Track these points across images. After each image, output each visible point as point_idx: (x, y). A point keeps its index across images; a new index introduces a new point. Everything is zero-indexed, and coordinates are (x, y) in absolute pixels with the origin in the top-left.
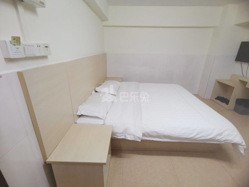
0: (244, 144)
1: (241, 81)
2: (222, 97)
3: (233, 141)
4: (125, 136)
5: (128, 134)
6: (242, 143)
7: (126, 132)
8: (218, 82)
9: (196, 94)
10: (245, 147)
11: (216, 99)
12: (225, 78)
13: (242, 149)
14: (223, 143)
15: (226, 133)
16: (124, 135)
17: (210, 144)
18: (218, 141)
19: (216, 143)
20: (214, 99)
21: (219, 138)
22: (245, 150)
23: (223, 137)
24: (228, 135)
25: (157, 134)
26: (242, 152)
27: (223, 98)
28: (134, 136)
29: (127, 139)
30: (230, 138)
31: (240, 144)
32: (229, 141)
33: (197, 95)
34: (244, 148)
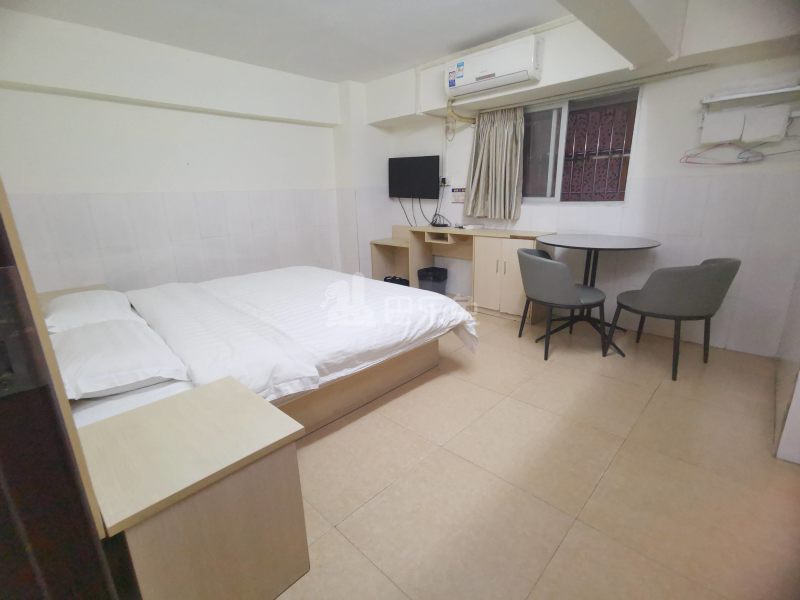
0: (472, 319)
1: (414, 233)
2: (393, 276)
4: (278, 390)
5: (283, 382)
7: (275, 379)
8: (377, 245)
10: (474, 323)
12: (385, 235)
13: (472, 327)
16: (272, 391)
22: (476, 327)
25: (344, 357)
26: (473, 332)
28: (300, 379)
29: (285, 394)
31: (466, 321)
34: (474, 325)
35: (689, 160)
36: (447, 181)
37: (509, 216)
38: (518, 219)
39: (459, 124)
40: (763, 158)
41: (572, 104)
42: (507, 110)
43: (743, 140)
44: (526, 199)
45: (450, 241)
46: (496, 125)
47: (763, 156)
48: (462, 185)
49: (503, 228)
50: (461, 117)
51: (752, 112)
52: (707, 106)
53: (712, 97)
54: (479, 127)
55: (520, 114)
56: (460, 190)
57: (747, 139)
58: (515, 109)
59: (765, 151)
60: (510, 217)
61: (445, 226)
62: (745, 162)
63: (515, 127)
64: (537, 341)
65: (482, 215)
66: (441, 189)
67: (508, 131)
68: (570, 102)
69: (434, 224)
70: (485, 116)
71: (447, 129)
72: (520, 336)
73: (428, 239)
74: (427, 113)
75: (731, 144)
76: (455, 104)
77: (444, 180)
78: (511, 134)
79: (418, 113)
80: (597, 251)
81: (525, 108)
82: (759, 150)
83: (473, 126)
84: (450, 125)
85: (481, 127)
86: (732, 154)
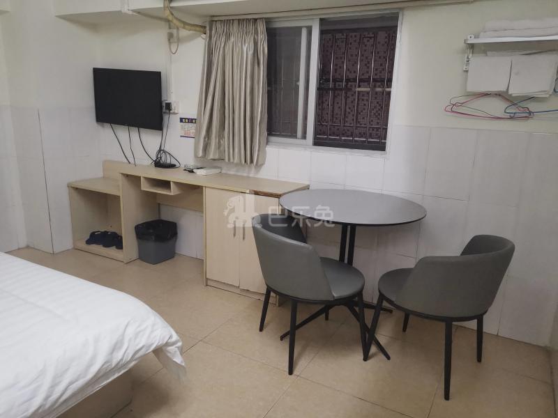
0: (175, 337)
2: (103, 231)
3: (152, 344)
6: (171, 337)
8: (76, 189)
9: (23, 245)
10: (180, 344)
11: (89, 242)
12: (91, 174)
13: (175, 352)
14: (133, 363)
15: (130, 331)
17: (104, 387)
18: (118, 367)
19: (116, 376)
20: (83, 245)
21: (118, 356)
22: (181, 350)
23: (126, 350)
24: (137, 335)
27: (106, 232)
30: (142, 341)
31: (167, 343)
32: (143, 350)
33: (28, 247)
34: (178, 347)
35: (454, 109)
36: (173, 107)
37: (251, 159)
38: (262, 165)
39: (184, 33)
40: (529, 115)
41: (323, 21)
42: (245, 21)
43: (510, 93)
44: (273, 139)
45: (174, 191)
46: (232, 39)
47: (530, 113)
48: (193, 114)
49: (245, 175)
50: (185, 23)
51: (519, 59)
52: (472, 46)
53: (477, 37)
54: (210, 37)
55: (261, 27)
56: (191, 121)
57: (514, 91)
58: (256, 20)
59: (532, 106)
60: (252, 161)
61: (172, 166)
62: (511, 118)
63: (256, 44)
64: (282, 338)
65: (217, 157)
66: (166, 117)
67: (247, 49)
68: (321, 20)
69: (158, 164)
70: (219, 25)
71: (170, 36)
72: (261, 330)
73: (145, 187)
74: (139, 12)
75: (499, 95)
76: (173, 4)
77: (169, 106)
78: (251, 53)
79: (125, 10)
80: (354, 226)
81: (268, 21)
82: (524, 104)
83: (204, 36)
84: (174, 31)
85: (214, 39)
86: (498, 107)
